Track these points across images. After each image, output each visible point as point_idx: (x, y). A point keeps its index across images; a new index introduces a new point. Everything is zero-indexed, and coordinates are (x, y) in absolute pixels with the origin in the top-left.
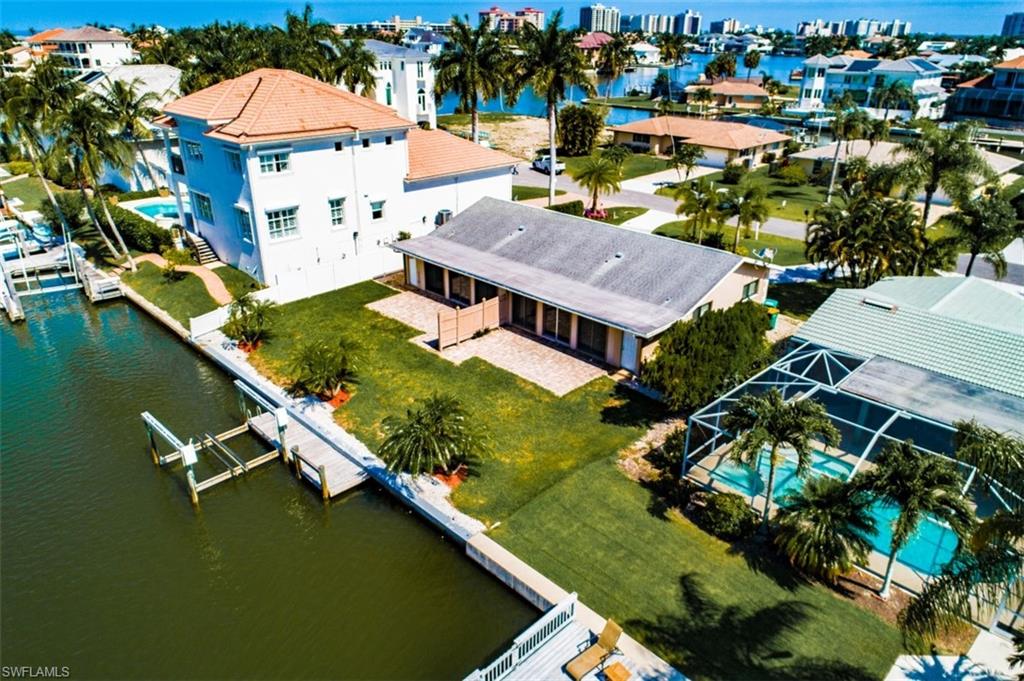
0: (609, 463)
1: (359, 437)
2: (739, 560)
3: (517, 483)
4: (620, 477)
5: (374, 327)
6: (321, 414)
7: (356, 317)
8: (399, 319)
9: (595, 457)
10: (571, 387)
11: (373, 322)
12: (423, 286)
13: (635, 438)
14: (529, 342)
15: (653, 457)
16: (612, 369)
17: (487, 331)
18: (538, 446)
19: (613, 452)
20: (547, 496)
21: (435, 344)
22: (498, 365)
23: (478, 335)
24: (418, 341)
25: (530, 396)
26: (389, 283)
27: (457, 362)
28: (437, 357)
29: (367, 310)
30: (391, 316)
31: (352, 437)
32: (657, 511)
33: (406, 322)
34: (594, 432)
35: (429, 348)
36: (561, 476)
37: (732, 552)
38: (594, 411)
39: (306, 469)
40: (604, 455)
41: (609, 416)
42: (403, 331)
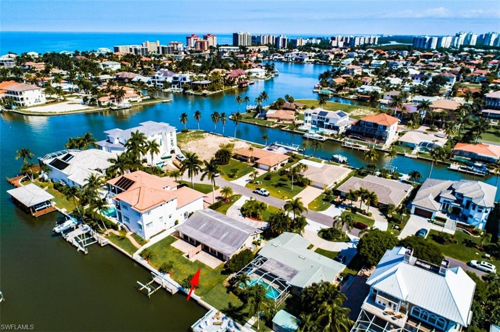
0: (222, 284)
1: (176, 281)
2: (239, 300)
3: (206, 289)
4: (223, 286)
5: (174, 252)
6: (167, 276)
7: (169, 248)
8: (179, 249)
9: (219, 282)
10: (216, 267)
11: (173, 250)
12: (183, 237)
13: (227, 277)
14: (208, 254)
15: (229, 281)
16: (224, 261)
17: (199, 252)
18: (209, 281)
19: (223, 281)
20: (210, 291)
21: (188, 256)
22: (202, 262)
23: (197, 253)
24: (184, 256)
25: (207, 269)
26: (174, 236)
27: (193, 261)
28: (188, 260)
29: (171, 246)
30: (177, 248)
31: (175, 282)
32: (228, 292)
33: (181, 250)
34: (219, 277)
35: (186, 258)
36: (213, 287)
37: (238, 298)
38: (220, 271)
39: (168, 289)
40: (221, 282)
41: (223, 273)
42: (180, 253)
